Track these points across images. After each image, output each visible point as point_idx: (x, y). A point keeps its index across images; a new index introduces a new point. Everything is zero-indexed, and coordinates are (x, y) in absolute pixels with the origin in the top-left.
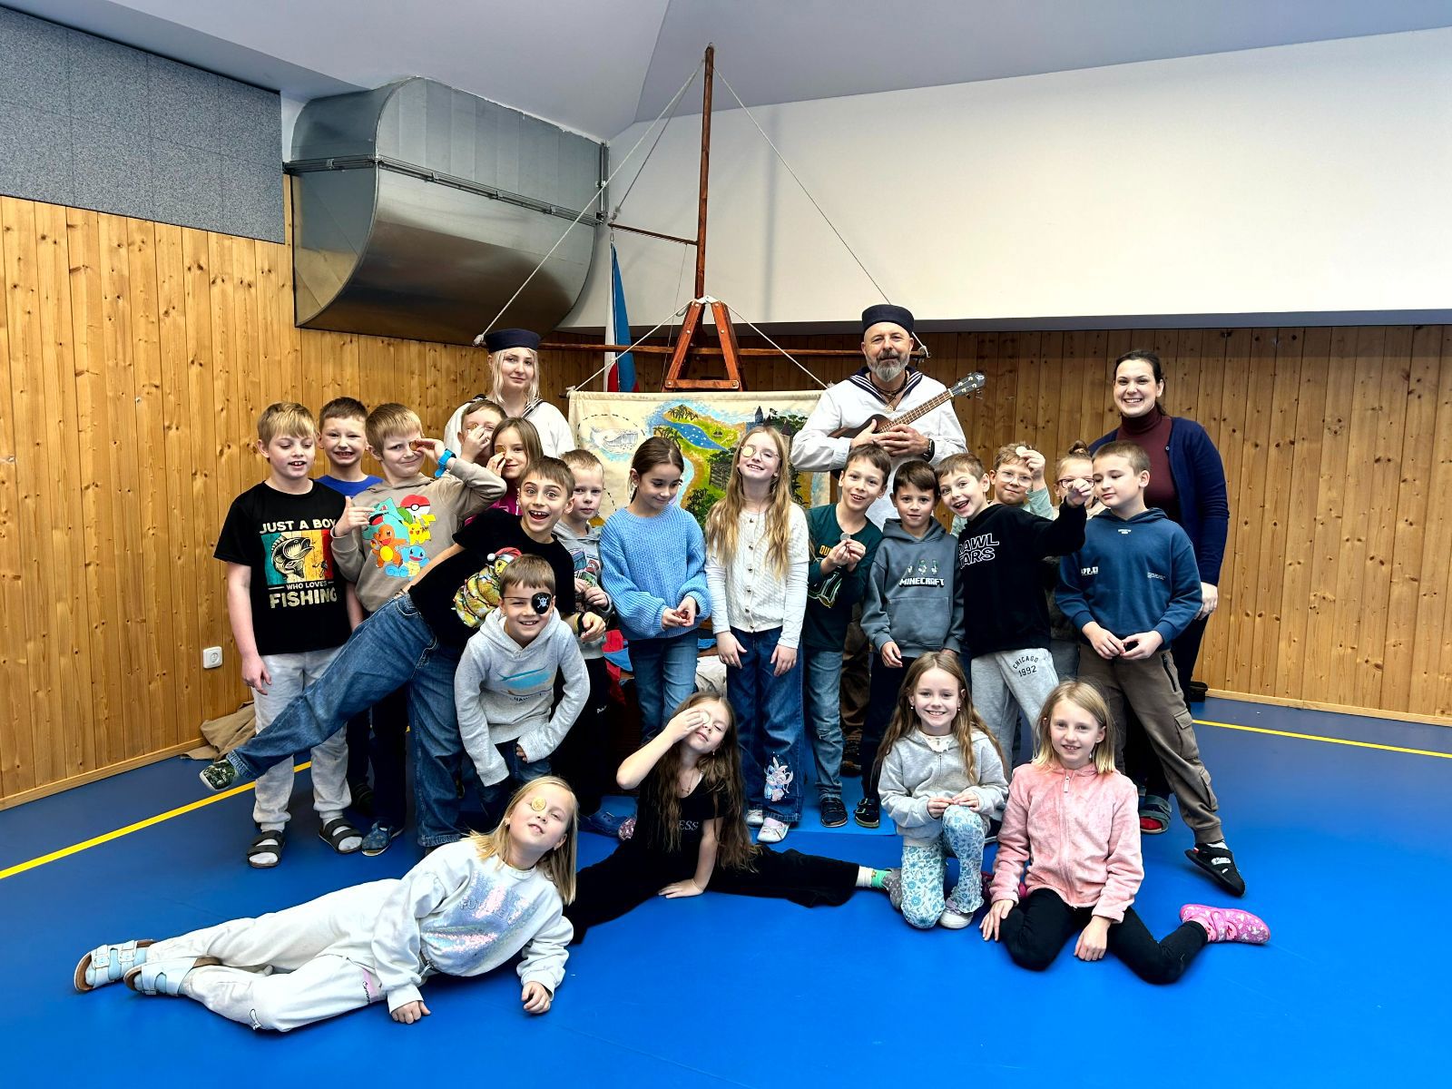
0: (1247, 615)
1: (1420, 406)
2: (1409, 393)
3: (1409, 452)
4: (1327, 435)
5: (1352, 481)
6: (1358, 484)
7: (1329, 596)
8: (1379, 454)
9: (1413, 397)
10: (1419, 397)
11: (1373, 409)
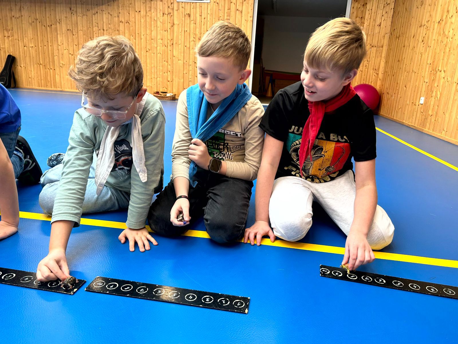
0: (49, 69)
1: (74, 16)
2: (72, 13)
3: (74, 28)
4: (58, 24)
5: (64, 35)
6: (65, 36)
7: (64, 64)
8: (68, 28)
9: (72, 14)
10: (74, 14)
11: (65, 17)
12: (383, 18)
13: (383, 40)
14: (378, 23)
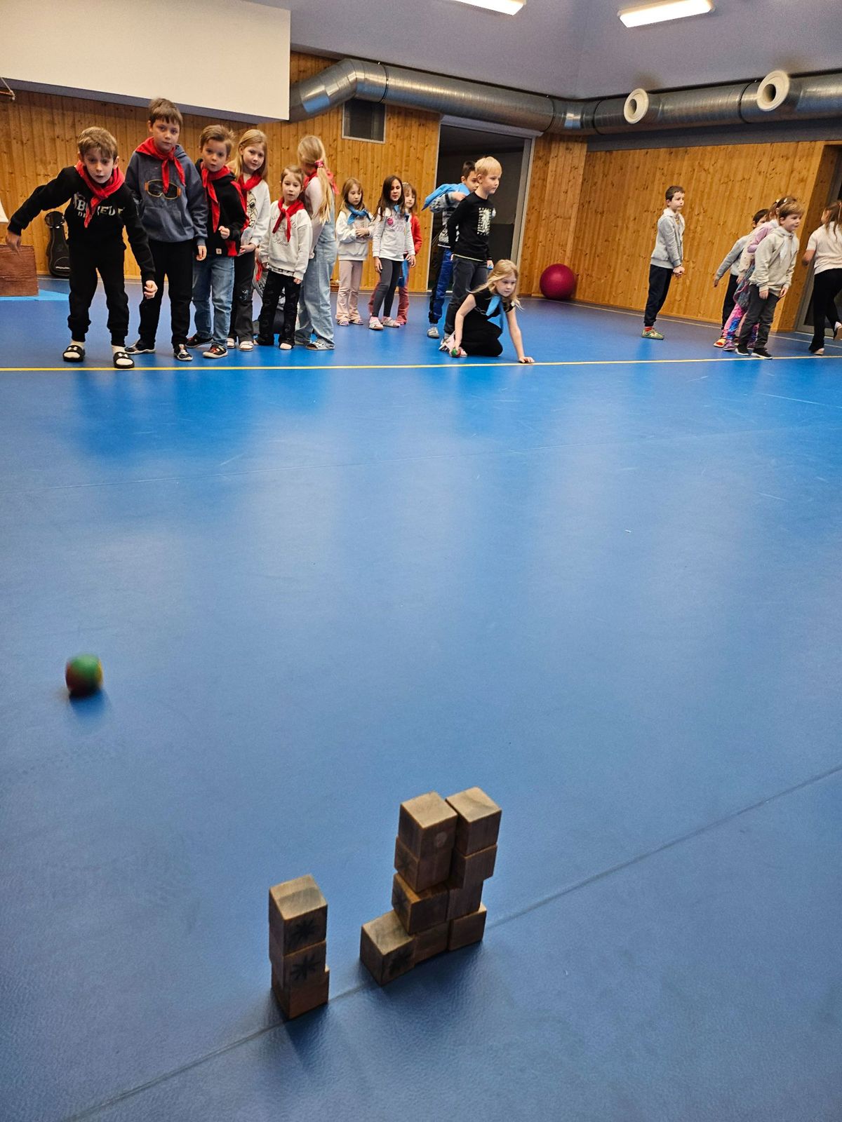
12: (570, 184)
13: (570, 211)
14: (564, 188)
